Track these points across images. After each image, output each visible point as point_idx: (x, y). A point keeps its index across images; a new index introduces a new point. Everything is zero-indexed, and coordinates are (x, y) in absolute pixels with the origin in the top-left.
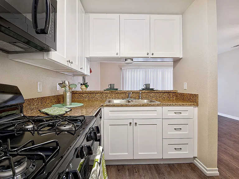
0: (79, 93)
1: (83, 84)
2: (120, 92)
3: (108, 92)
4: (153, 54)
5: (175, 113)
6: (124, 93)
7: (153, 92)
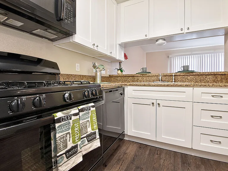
0: (115, 77)
1: (119, 70)
2: (151, 75)
3: (139, 75)
4: (188, 29)
5: (213, 96)
6: (155, 76)
7: (192, 74)
